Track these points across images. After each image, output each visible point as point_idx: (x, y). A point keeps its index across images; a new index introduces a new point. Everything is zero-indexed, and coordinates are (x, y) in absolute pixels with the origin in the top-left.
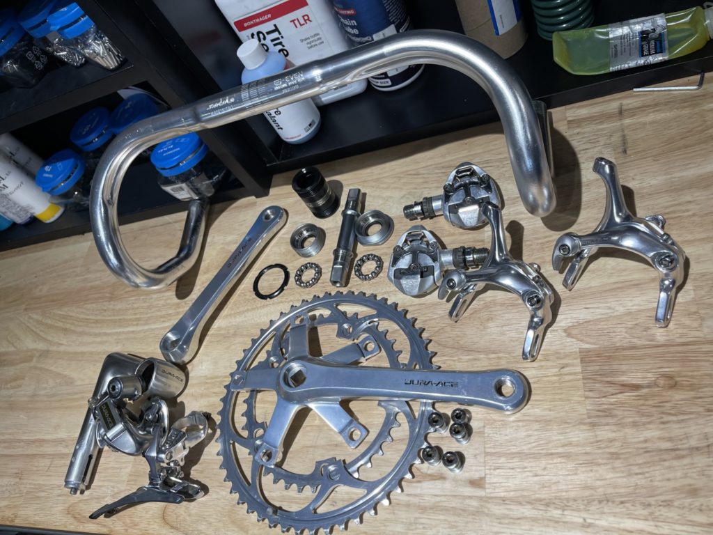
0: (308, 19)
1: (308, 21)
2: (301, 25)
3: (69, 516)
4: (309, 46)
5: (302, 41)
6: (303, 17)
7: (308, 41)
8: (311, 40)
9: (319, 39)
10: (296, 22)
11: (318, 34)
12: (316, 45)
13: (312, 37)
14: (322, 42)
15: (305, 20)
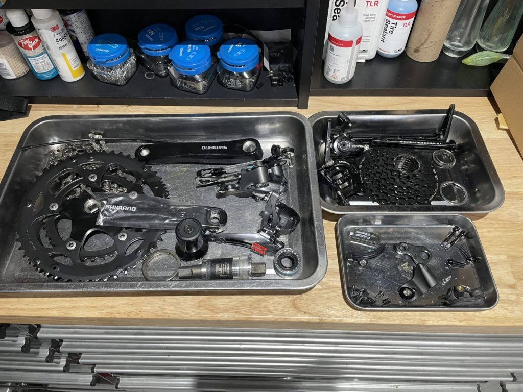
0: (377, 4)
1: (376, 5)
2: (370, 6)
3: (202, 308)
4: (366, 20)
5: (364, 15)
6: (375, 1)
7: (367, 17)
8: (370, 17)
9: (373, 18)
10: (369, 3)
11: (375, 15)
12: (370, 21)
13: (371, 15)
14: (373, 21)
15: (375, 4)
